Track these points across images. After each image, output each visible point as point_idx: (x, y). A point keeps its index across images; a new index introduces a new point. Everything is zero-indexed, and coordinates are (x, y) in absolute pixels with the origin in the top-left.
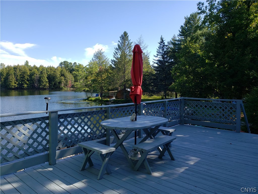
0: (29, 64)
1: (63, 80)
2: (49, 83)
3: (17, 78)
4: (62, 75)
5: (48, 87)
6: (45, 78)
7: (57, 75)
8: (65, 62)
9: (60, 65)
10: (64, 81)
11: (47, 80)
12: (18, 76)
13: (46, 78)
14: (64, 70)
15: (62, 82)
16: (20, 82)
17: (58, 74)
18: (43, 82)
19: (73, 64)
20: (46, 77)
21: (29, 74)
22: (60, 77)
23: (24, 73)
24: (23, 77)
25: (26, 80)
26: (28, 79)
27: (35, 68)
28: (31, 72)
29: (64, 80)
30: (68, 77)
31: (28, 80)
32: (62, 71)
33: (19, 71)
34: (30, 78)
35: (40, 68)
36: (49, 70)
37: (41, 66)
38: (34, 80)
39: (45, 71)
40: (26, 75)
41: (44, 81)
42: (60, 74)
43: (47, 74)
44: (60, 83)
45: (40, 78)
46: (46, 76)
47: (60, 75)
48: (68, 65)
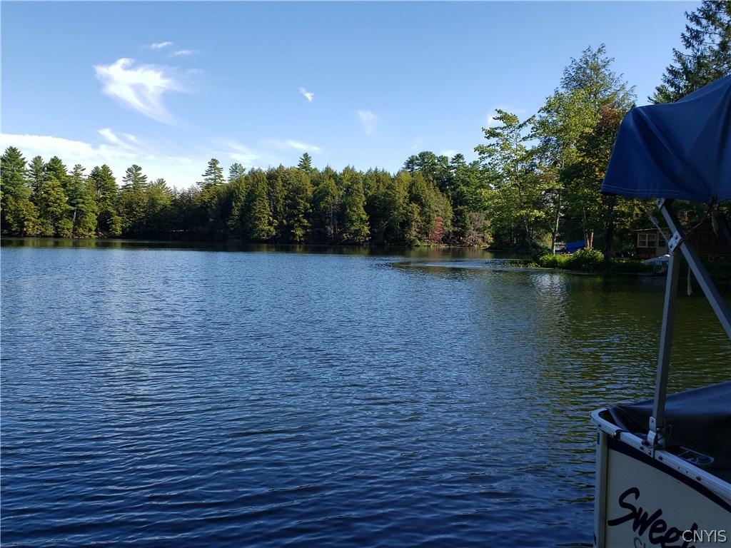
0: (313, 166)
1: (416, 216)
2: (372, 226)
3: (275, 208)
4: (415, 198)
5: (367, 239)
6: (358, 208)
7: (397, 198)
8: (423, 155)
9: (409, 168)
10: (419, 219)
11: (365, 217)
12: (278, 201)
13: (362, 209)
14: (421, 181)
15: (413, 223)
16: (284, 221)
17: (401, 194)
18: (352, 222)
19: (450, 160)
20: (361, 205)
21: (310, 194)
22: (407, 204)
23: (298, 191)
24: (294, 205)
25: (300, 216)
26: (306, 209)
27: (330, 176)
28: (316, 191)
29: (421, 214)
30: (432, 207)
31: (307, 216)
32: (413, 184)
33: (283, 186)
34: (312, 208)
35: (344, 174)
36: (373, 184)
37: (347, 169)
38: (324, 213)
39: (361, 186)
40: (302, 199)
41: (355, 217)
42: (406, 194)
43: (365, 194)
44: (406, 224)
45: (343, 207)
46: (361, 201)
47: (405, 198)
48: (435, 164)
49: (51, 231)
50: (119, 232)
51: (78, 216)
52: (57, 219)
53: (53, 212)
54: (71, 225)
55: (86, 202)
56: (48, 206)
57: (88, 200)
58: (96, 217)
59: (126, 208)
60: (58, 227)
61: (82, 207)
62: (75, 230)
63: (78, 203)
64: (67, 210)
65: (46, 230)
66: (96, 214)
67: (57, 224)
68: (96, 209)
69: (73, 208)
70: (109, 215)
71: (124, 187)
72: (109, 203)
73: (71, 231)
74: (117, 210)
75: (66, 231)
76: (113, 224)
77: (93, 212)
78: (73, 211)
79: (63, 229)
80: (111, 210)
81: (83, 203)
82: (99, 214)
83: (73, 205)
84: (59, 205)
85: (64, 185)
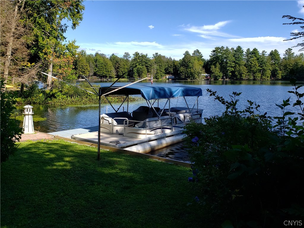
49: (252, 78)
50: (280, 77)
51: (263, 71)
52: (254, 73)
53: (253, 70)
54: (260, 75)
55: (266, 65)
56: (251, 68)
57: (267, 64)
58: (270, 72)
59: (284, 67)
60: (255, 76)
61: (265, 68)
62: (261, 77)
63: (263, 66)
64: (258, 69)
65: (250, 77)
66: (271, 70)
67: (254, 75)
68: (271, 68)
69: (261, 68)
70: (276, 70)
71: (284, 58)
72: (277, 66)
73: (260, 77)
74: (280, 68)
75: (258, 78)
76: (278, 74)
77: (270, 70)
78: (261, 70)
79: (257, 77)
80: (277, 68)
81: (265, 66)
82: (272, 70)
83: (261, 67)
84: (256, 67)
85: (258, 59)
